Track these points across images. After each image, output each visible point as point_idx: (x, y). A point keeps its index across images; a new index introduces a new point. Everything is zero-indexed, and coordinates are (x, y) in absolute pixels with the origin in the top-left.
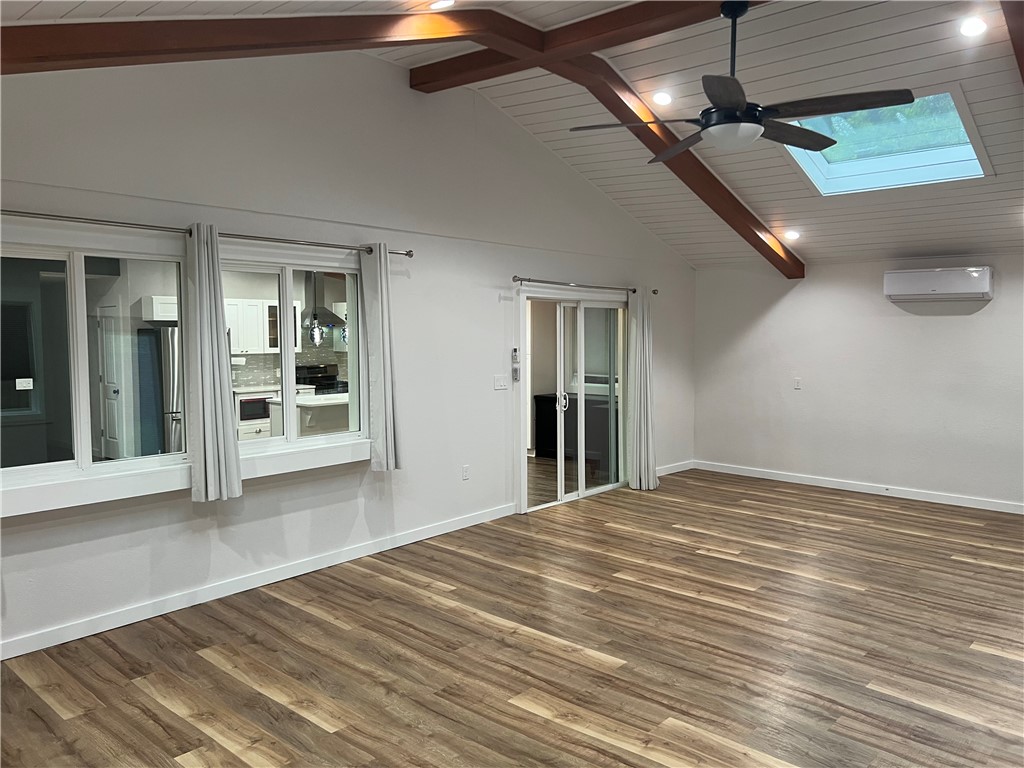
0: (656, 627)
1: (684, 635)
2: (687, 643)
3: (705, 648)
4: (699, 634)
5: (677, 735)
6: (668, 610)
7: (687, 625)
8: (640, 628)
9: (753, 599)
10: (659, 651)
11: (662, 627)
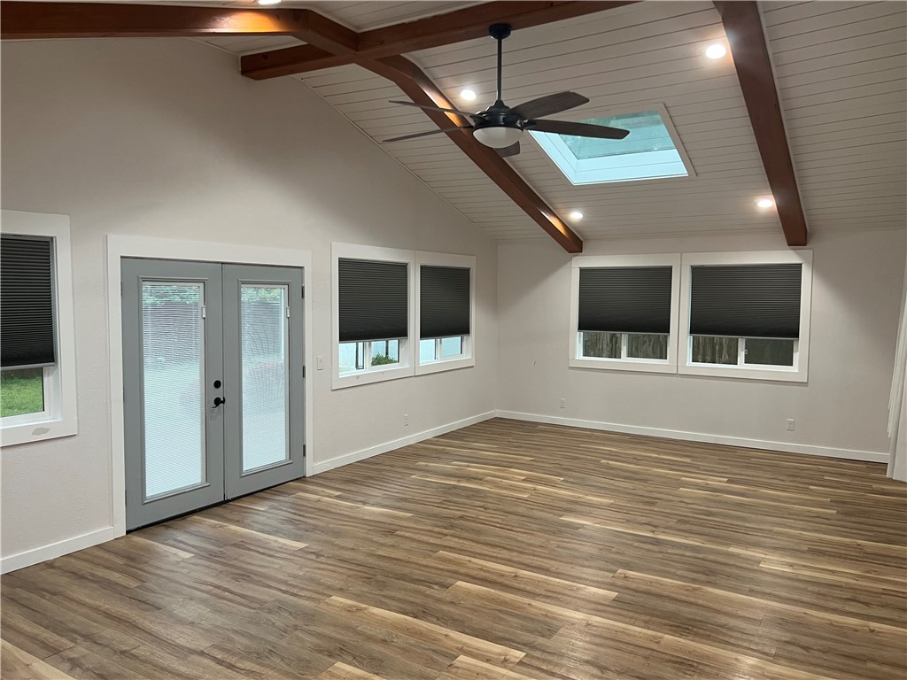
0: (548, 540)
1: (525, 535)
2: (522, 530)
3: (509, 528)
4: (515, 536)
5: (524, 493)
6: (543, 555)
7: (524, 542)
8: (560, 539)
9: (462, 570)
10: (540, 525)
11: (543, 540)
